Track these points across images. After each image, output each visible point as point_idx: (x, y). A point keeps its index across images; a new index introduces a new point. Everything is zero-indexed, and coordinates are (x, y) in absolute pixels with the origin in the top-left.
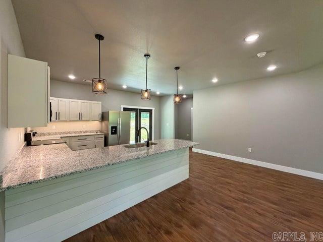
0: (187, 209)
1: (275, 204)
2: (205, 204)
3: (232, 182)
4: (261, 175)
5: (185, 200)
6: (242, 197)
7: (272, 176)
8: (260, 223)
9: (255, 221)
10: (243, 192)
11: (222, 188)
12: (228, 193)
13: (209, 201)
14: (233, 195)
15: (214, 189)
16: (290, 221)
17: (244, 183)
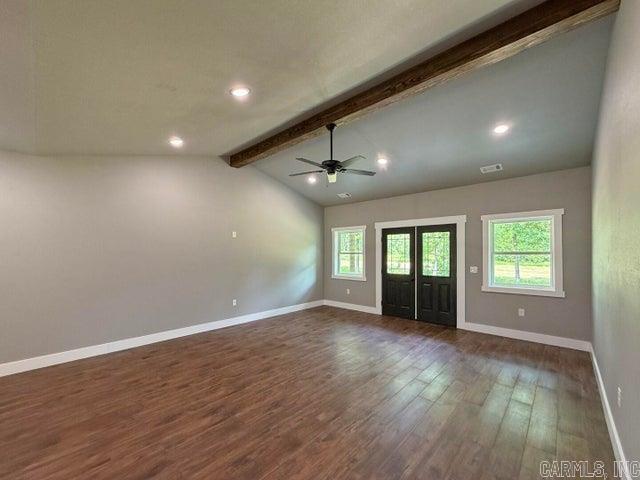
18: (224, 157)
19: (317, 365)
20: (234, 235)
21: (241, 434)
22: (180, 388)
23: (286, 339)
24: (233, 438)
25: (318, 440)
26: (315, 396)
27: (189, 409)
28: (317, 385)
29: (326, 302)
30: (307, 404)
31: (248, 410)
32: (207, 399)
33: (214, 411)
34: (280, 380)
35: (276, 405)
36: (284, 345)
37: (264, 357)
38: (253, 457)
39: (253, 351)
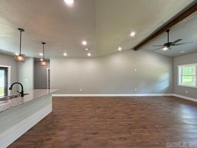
0: (56, 125)
1: (91, 108)
2: (65, 119)
3: (75, 106)
4: (86, 100)
5: (53, 122)
6: (80, 110)
7: (89, 99)
8: (87, 116)
9: (85, 116)
10: (81, 108)
11: (71, 110)
12: (74, 110)
13: (66, 117)
14: (76, 110)
15: (68, 112)
16: (95, 111)
17: (80, 105)
18: (132, 49)
19: (161, 113)
20: (136, 70)
21: (131, 120)
22: (119, 106)
23: (152, 103)
24: (129, 120)
25: (153, 130)
26: (156, 120)
27: (121, 111)
28: (159, 118)
29: (174, 95)
30: (153, 121)
31: (134, 116)
32: (125, 110)
33: (126, 113)
34: (146, 113)
35: (143, 118)
36: (150, 105)
37: (142, 106)
38: (133, 125)
39: (139, 104)
